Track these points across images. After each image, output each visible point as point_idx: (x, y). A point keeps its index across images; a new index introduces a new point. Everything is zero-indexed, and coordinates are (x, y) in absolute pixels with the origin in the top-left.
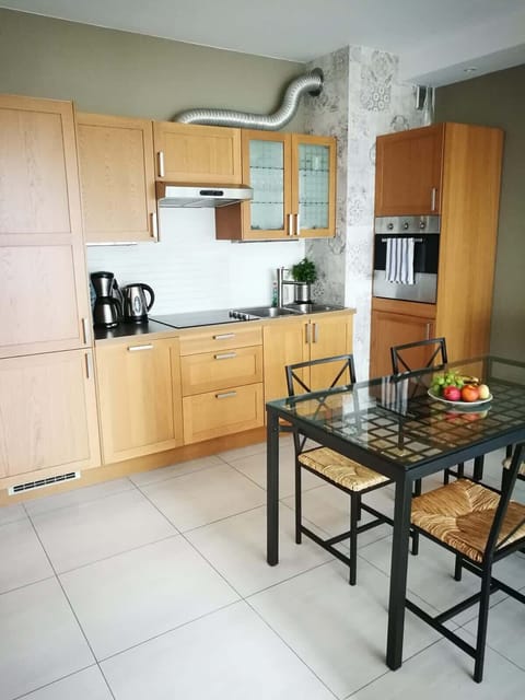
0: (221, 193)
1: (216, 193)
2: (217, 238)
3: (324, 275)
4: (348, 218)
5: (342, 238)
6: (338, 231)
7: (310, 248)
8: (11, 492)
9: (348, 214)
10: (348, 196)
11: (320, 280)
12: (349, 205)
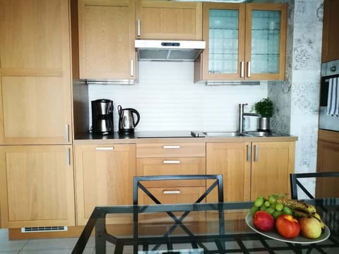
0: (178, 44)
1: (173, 44)
2: (195, 82)
3: (278, 110)
4: (294, 63)
5: (289, 80)
6: (287, 75)
7: (270, 91)
8: (23, 230)
9: (294, 60)
10: (294, 46)
11: (276, 114)
12: (295, 54)
